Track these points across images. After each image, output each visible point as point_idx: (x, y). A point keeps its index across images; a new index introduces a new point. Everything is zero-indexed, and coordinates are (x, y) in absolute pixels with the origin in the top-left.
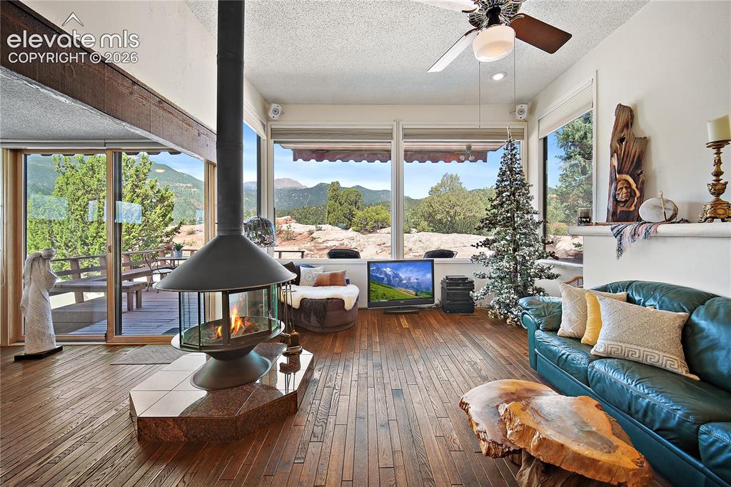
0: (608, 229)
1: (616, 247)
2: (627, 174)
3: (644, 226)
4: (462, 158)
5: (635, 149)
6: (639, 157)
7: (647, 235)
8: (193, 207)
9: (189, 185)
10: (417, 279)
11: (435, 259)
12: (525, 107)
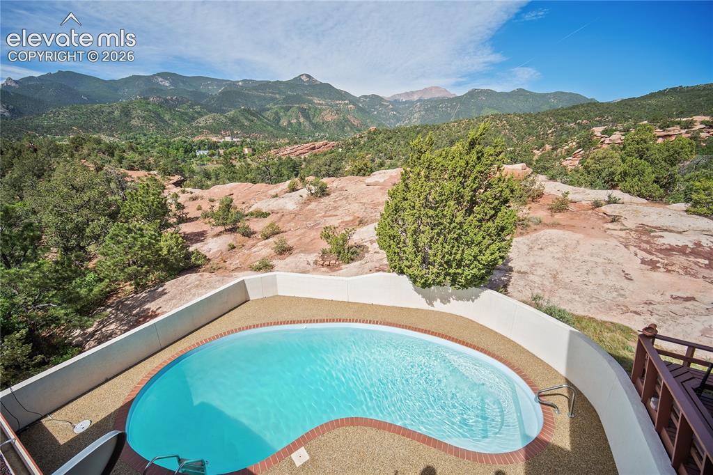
8: (349, 123)
9: (346, 102)
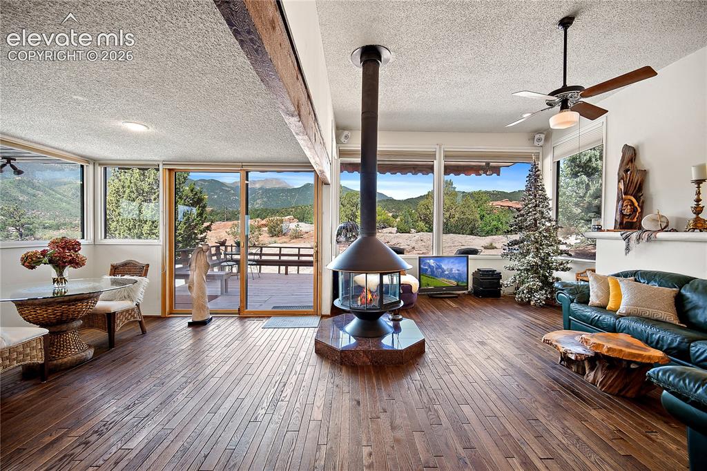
0: (618, 234)
1: (624, 247)
2: (631, 195)
3: (647, 233)
4: (481, 172)
5: (637, 178)
6: (640, 184)
7: (649, 240)
10: (458, 270)
11: (470, 256)
12: (543, 136)
